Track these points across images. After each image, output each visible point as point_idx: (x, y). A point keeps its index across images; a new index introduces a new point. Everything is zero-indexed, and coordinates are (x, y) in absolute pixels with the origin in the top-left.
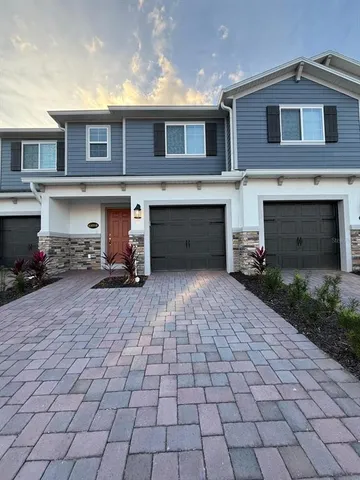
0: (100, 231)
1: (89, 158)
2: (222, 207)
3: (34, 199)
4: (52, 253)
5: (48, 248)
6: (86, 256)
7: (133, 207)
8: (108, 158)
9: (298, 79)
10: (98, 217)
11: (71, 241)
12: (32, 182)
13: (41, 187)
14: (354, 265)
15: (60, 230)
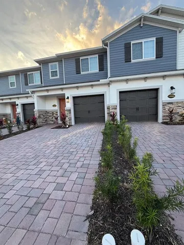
0: (57, 108)
1: (51, 78)
2: (103, 95)
3: (31, 96)
4: (39, 117)
5: (38, 115)
6: (53, 118)
7: (66, 97)
8: (58, 77)
9: (142, 26)
10: (56, 102)
11: (47, 112)
12: (29, 90)
13: (33, 92)
14: (163, 119)
15: (42, 108)
